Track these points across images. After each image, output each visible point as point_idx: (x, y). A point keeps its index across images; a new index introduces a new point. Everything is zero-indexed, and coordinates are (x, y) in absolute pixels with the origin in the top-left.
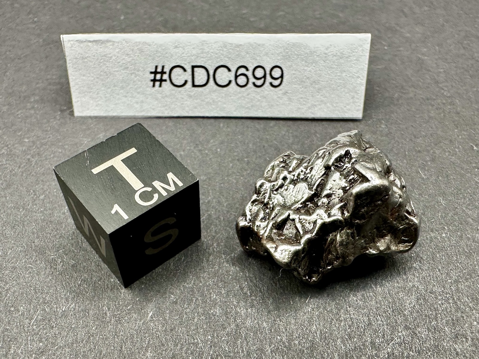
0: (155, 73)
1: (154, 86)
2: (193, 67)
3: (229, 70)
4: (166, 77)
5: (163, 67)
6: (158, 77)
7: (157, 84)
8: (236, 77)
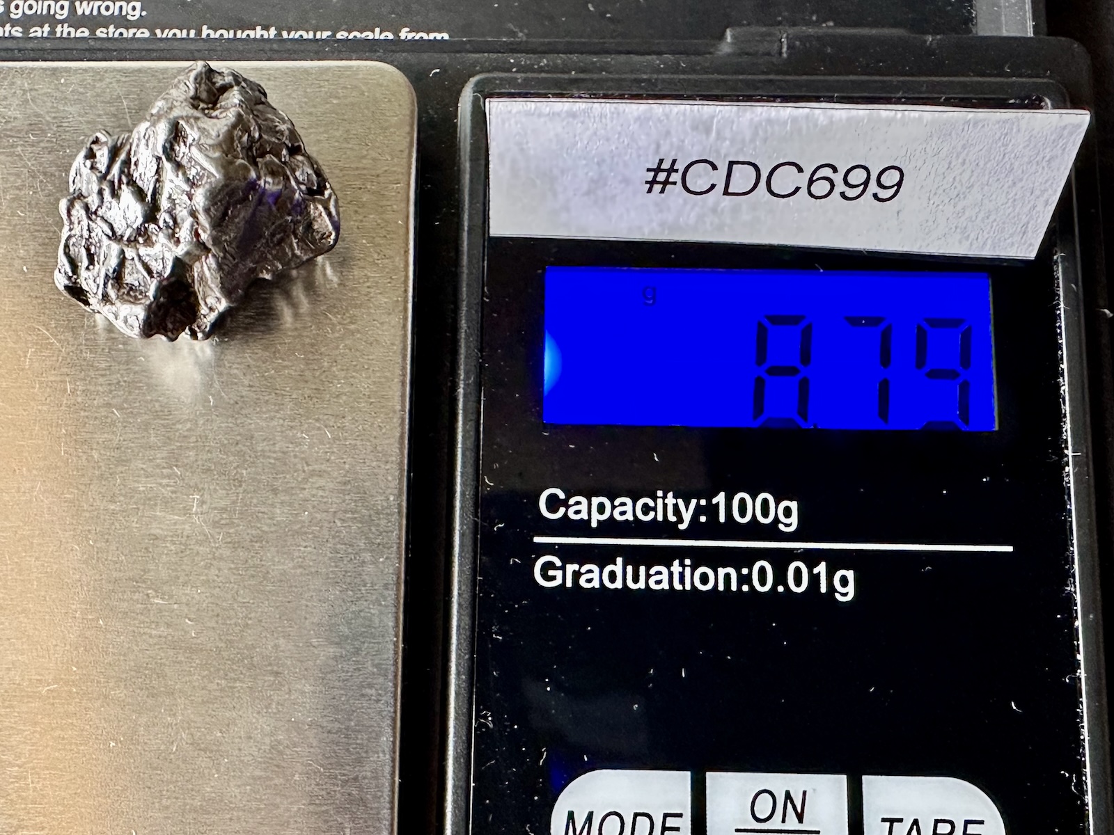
0: (657, 170)
1: (650, 191)
2: (731, 163)
3: (800, 170)
4: (675, 177)
5: (674, 161)
6: (662, 177)
7: (657, 188)
8: (811, 182)
